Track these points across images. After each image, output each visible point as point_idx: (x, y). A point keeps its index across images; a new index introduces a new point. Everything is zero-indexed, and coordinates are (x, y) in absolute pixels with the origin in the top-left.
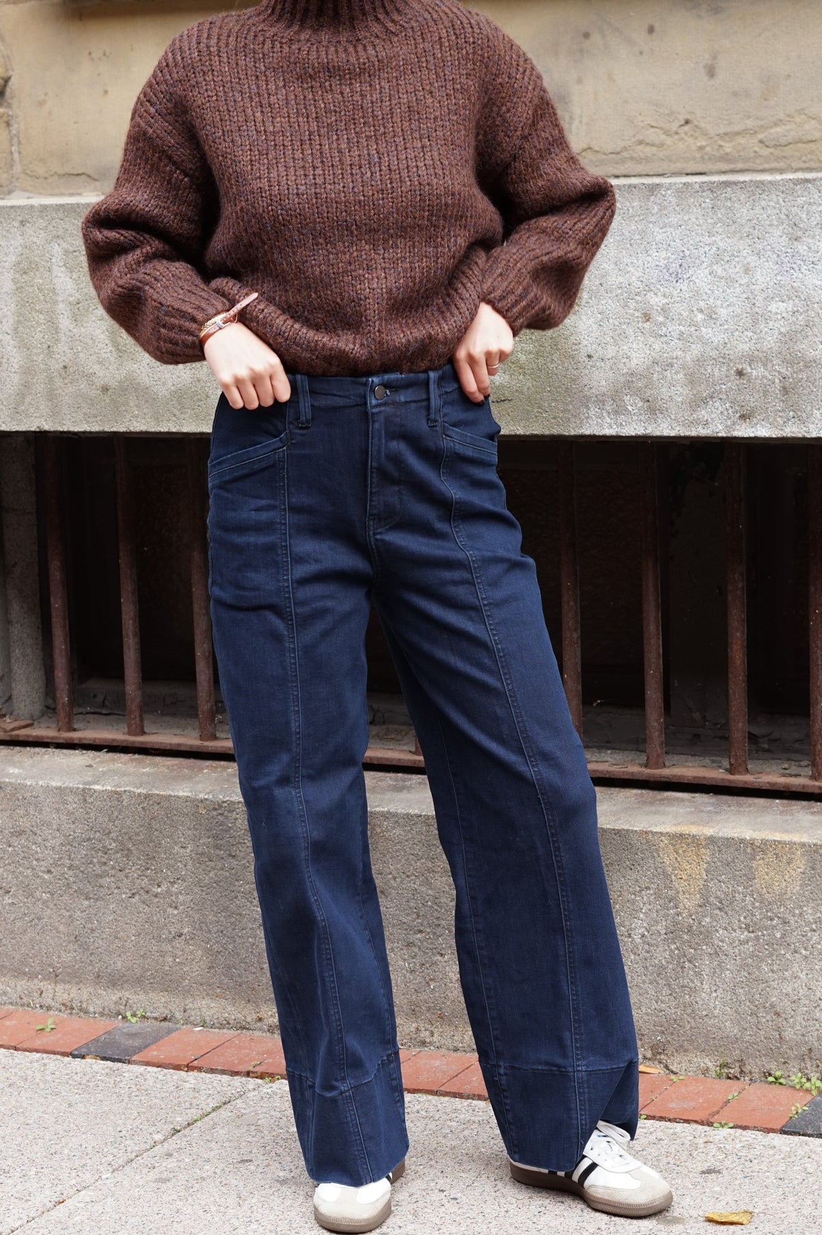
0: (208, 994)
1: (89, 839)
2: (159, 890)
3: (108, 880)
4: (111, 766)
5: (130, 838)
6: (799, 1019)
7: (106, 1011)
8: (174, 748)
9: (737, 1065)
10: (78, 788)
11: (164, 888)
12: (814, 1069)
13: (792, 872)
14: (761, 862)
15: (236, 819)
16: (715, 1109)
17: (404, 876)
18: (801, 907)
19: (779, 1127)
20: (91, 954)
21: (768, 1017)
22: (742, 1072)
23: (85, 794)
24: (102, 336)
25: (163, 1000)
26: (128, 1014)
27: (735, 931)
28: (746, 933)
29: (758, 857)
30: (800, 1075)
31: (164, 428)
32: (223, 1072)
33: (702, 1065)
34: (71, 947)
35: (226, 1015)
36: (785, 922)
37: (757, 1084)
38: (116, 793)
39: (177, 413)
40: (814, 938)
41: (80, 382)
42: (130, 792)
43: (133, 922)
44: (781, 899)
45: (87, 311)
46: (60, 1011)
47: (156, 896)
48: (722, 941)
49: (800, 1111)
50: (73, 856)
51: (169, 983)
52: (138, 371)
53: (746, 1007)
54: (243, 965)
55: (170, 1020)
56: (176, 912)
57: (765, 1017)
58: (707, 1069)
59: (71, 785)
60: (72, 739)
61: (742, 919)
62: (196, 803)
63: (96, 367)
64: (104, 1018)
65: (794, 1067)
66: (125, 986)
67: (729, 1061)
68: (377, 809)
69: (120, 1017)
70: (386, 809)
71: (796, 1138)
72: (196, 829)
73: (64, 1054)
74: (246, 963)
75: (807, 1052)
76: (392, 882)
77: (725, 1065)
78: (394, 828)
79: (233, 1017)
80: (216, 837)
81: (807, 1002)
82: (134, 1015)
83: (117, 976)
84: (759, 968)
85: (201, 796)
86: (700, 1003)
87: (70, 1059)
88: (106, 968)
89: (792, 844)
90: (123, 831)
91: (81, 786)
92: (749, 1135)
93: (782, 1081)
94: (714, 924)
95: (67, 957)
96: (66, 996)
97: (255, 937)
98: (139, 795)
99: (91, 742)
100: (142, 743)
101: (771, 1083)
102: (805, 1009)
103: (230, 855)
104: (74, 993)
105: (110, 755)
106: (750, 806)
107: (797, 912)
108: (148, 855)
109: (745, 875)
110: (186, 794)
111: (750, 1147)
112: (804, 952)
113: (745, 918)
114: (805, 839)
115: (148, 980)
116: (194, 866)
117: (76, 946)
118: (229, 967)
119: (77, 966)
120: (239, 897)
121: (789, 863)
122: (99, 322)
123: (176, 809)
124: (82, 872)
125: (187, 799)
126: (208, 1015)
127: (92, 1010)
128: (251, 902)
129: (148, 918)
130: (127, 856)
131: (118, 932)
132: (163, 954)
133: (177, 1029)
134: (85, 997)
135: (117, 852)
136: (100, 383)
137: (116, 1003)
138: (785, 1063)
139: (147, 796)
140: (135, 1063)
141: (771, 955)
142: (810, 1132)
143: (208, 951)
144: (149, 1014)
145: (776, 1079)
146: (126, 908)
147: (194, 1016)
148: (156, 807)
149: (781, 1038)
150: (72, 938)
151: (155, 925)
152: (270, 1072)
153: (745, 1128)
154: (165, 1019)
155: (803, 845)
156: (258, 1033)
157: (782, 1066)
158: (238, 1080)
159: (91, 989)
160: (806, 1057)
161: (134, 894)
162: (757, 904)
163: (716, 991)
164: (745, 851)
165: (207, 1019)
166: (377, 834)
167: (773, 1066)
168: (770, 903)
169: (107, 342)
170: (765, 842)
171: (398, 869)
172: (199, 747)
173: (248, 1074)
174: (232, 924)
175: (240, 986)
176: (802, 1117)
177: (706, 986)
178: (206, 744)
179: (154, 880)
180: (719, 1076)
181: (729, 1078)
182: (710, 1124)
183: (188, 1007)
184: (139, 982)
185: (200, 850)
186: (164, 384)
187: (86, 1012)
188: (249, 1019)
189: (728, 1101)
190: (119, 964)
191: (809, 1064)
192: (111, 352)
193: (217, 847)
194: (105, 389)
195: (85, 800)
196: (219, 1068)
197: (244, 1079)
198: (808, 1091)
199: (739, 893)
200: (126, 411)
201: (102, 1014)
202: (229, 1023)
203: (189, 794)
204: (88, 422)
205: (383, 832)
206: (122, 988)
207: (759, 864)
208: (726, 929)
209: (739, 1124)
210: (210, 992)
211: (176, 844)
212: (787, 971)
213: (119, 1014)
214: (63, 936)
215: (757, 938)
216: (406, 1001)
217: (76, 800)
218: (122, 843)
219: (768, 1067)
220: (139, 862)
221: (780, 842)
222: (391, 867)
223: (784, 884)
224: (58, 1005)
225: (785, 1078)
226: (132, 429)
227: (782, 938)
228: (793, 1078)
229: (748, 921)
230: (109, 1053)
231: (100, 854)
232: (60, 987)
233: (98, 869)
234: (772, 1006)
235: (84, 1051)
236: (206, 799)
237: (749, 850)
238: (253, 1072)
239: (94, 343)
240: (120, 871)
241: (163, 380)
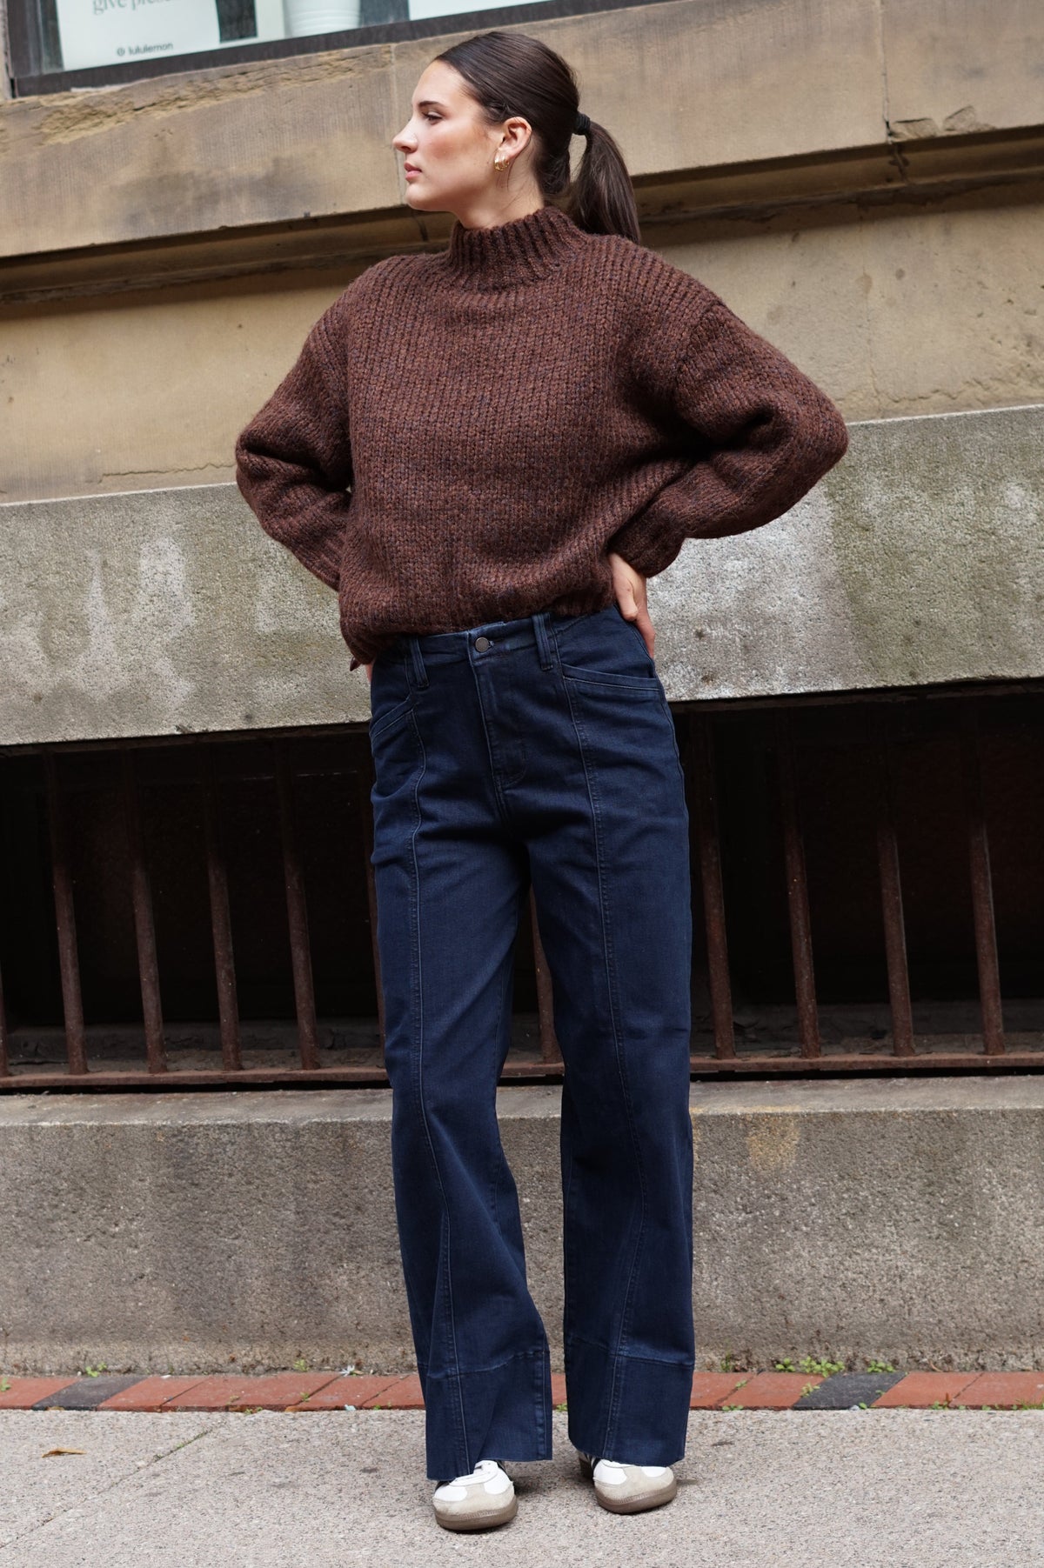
0: (174, 1339)
1: (38, 1181)
2: (117, 1229)
3: (60, 1224)
4: (56, 1105)
5: (83, 1176)
6: (804, 1300)
7: (64, 1369)
8: (122, 1083)
9: (744, 1356)
10: (24, 1127)
11: (122, 1226)
12: (824, 1352)
13: (787, 1145)
14: (754, 1138)
15: (197, 1144)
16: (722, 1396)
17: (381, 1189)
18: (799, 1181)
19: (790, 1405)
20: (45, 1307)
21: (773, 1302)
22: (749, 1363)
23: (31, 1133)
24: (33, 643)
25: (126, 1349)
26: (89, 1369)
27: (731, 1213)
28: (743, 1214)
29: (751, 1133)
30: (809, 1358)
31: (102, 734)
32: (200, 1409)
33: (708, 1360)
34: (22, 1301)
35: (196, 1359)
36: (783, 1199)
37: (765, 1374)
38: (66, 1128)
39: (117, 718)
40: (814, 1213)
41: (11, 692)
42: (80, 1125)
43: (90, 1268)
44: (778, 1176)
45: (16, 618)
46: (13, 1373)
47: (113, 1236)
48: (719, 1226)
49: (811, 1390)
50: (21, 1201)
51: (132, 1331)
52: (72, 677)
53: (749, 1293)
54: (211, 1302)
55: (134, 1371)
56: (136, 1252)
57: (769, 1302)
58: (713, 1364)
59: (16, 1124)
60: (9, 1083)
61: (739, 1199)
62: (153, 1131)
63: (28, 676)
64: (61, 1376)
65: (802, 1352)
66: (83, 1338)
67: (735, 1353)
68: (349, 1120)
69: (79, 1373)
70: (358, 1119)
71: (809, 1413)
72: (155, 1159)
73: (25, 1408)
74: (215, 1300)
75: (815, 1335)
76: (369, 1196)
77: (731, 1358)
78: (367, 1138)
79: (204, 1361)
80: (176, 1166)
81: (812, 1281)
82: (95, 1369)
83: (74, 1329)
84: (759, 1250)
85: (159, 1123)
86: (701, 1293)
87: (31, 1411)
88: (62, 1321)
89: (784, 1115)
90: (76, 1168)
91: (27, 1124)
92: (760, 1414)
93: (791, 1367)
94: (710, 1208)
95: (17, 1313)
96: (18, 1356)
97: (224, 1270)
98: (91, 1127)
99: (31, 1085)
100: (88, 1080)
101: (781, 1371)
102: (810, 1289)
103: (193, 1184)
104: (27, 1352)
105: (52, 1097)
106: (739, 1088)
107: (795, 1187)
108: (103, 1192)
109: (738, 1153)
110: (142, 1122)
111: (761, 1422)
112: (804, 1228)
113: (741, 1198)
114: (798, 1109)
115: (109, 1329)
116: (154, 1199)
117: (28, 1300)
118: (197, 1306)
119: (29, 1322)
120: (205, 1229)
121: (783, 1136)
122: (29, 629)
123: (133, 1140)
124: (31, 1217)
125: (143, 1128)
126: (175, 1360)
127: (47, 1368)
128: (218, 1233)
129: (106, 1261)
130: (80, 1195)
131: (74, 1280)
132: (123, 1299)
133: (143, 1379)
134: (40, 1355)
135: (69, 1192)
136: (32, 692)
137: (74, 1358)
138: (793, 1349)
139: (99, 1129)
140: (102, 1409)
141: (771, 1235)
142: (822, 1406)
143: (173, 1291)
144: (110, 1367)
145: (785, 1366)
146: (81, 1252)
147: (161, 1363)
148: (110, 1139)
149: (787, 1322)
150: (23, 1292)
151: (114, 1268)
152: (250, 1403)
153: (755, 1409)
154: (129, 1371)
155: (796, 1115)
156: (231, 1376)
157: (790, 1353)
158: (216, 1415)
159: (45, 1346)
160: (814, 1340)
161: (89, 1237)
162: (753, 1183)
163: (716, 1279)
164: (737, 1128)
165: (175, 1365)
166: (350, 1146)
167: (781, 1353)
168: (766, 1181)
169: (38, 648)
170: (757, 1116)
171: (374, 1182)
172: (149, 1079)
173: (227, 1409)
174: (198, 1258)
175: (210, 1325)
176: (814, 1394)
177: (705, 1276)
178: (157, 1075)
179: (111, 1219)
180: (726, 1370)
181: (736, 1371)
182: (719, 1409)
183: (153, 1354)
184: (98, 1332)
185: (160, 1181)
186: (101, 688)
187: (42, 1372)
188: (221, 1361)
189: (736, 1389)
190: (76, 1315)
191: (818, 1347)
192: (43, 658)
193: (179, 1177)
194: (38, 698)
195: (32, 1139)
196: (195, 1405)
197: (223, 1414)
198: (819, 1374)
199: (734, 1173)
200: (61, 719)
201: (59, 1372)
202: (199, 1368)
203: (146, 1122)
204: (20, 735)
205: (356, 1143)
206: (81, 1341)
207: (752, 1140)
208: (722, 1212)
209: (749, 1405)
210: (177, 1336)
211: (133, 1177)
212: (788, 1250)
213: (78, 1369)
214: (12, 1290)
215: (756, 1218)
216: (390, 1324)
217: (22, 1139)
218: (74, 1182)
219: (775, 1354)
220: (94, 1201)
221: (772, 1115)
222: (367, 1181)
223: (780, 1158)
224: (9, 1368)
225: (794, 1365)
226: (68, 738)
227: (781, 1215)
228: (802, 1362)
229: (745, 1201)
230: (74, 1403)
231: (51, 1196)
232: (11, 1348)
233: (49, 1213)
234: (776, 1289)
235: (45, 1404)
236: (164, 1126)
237: (741, 1126)
238: (232, 1406)
239: (24, 650)
240: (74, 1212)
241: (100, 684)
